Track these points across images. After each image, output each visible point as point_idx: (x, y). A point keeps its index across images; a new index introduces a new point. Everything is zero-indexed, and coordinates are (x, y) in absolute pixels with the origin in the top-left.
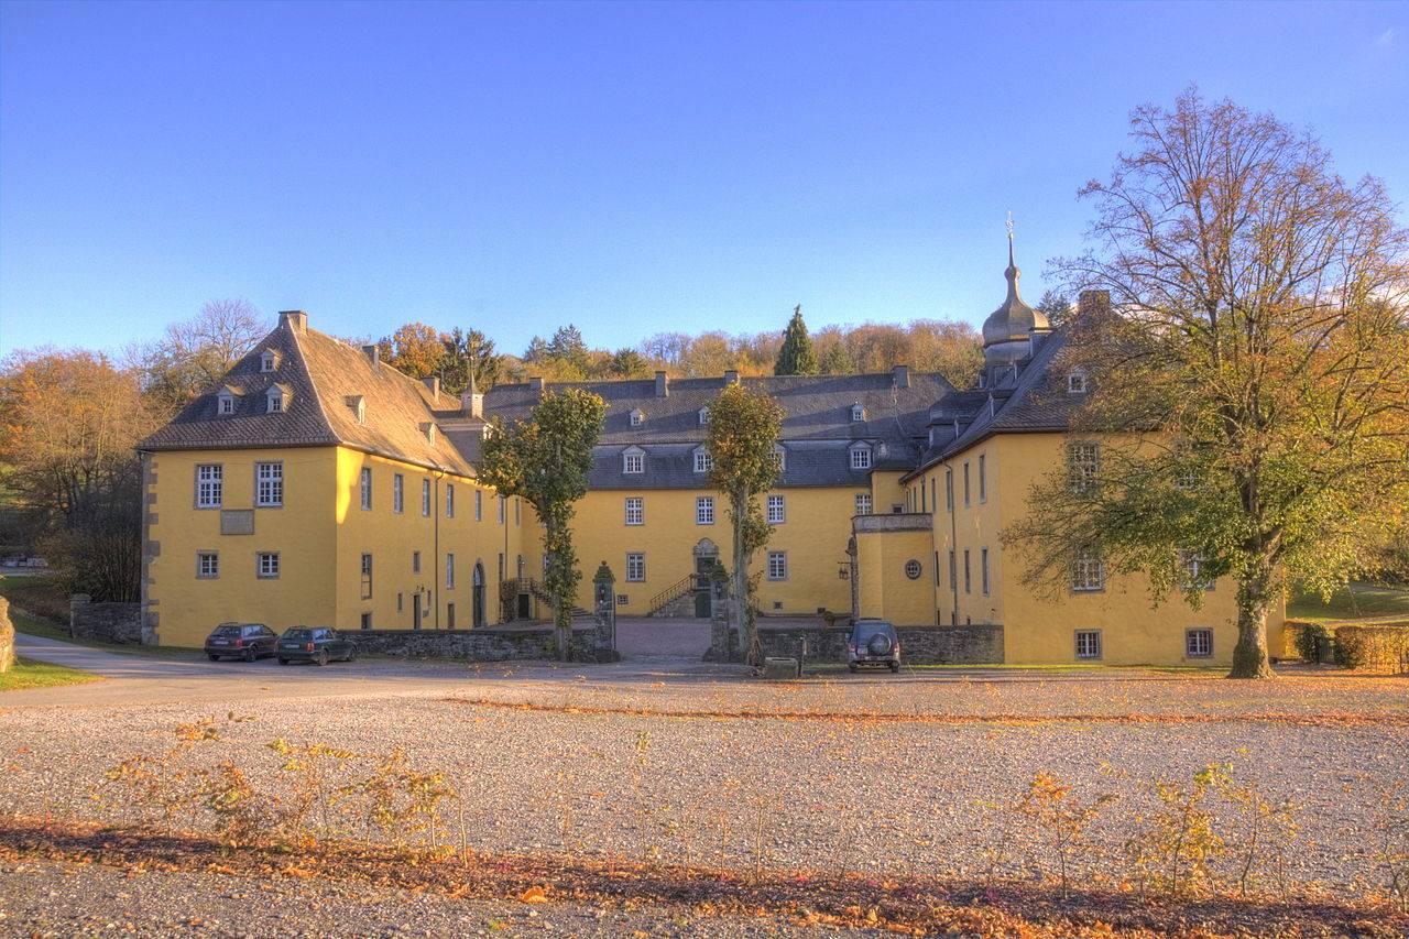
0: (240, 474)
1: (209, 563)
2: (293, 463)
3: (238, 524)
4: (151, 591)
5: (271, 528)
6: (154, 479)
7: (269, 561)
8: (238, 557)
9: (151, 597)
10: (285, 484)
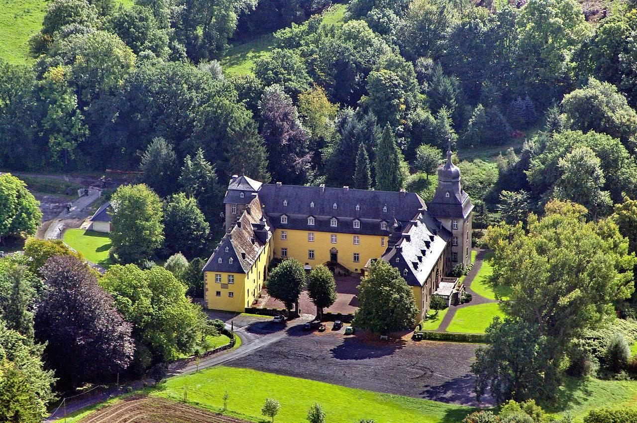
0: (224, 276)
1: (218, 293)
2: (237, 276)
3: (224, 286)
4: (206, 298)
5: (231, 288)
6: (206, 276)
7: (231, 294)
8: (225, 293)
9: (207, 299)
10: (234, 280)
